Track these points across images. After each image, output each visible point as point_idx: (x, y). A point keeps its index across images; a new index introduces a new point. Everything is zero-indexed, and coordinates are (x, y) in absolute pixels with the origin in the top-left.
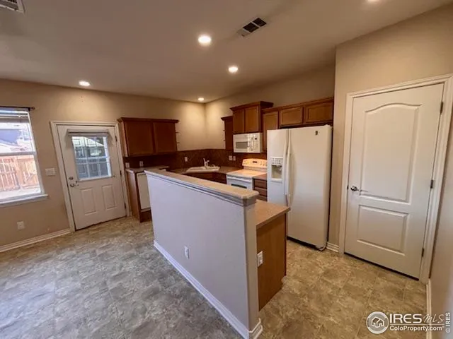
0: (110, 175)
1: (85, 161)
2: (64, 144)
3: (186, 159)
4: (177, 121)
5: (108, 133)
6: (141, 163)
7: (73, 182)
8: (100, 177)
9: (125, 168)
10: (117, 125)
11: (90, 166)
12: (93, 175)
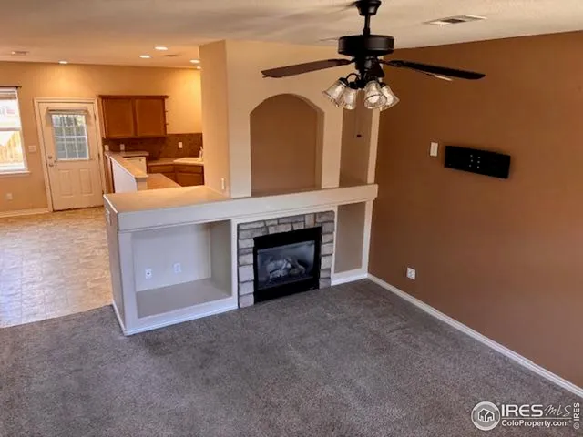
0: (88, 158)
1: (62, 140)
2: (44, 122)
3: (180, 145)
4: (166, 97)
5: (87, 111)
6: (122, 147)
7: (52, 161)
8: (78, 159)
9: (104, 150)
10: (96, 102)
11: (68, 145)
12: (70, 155)
